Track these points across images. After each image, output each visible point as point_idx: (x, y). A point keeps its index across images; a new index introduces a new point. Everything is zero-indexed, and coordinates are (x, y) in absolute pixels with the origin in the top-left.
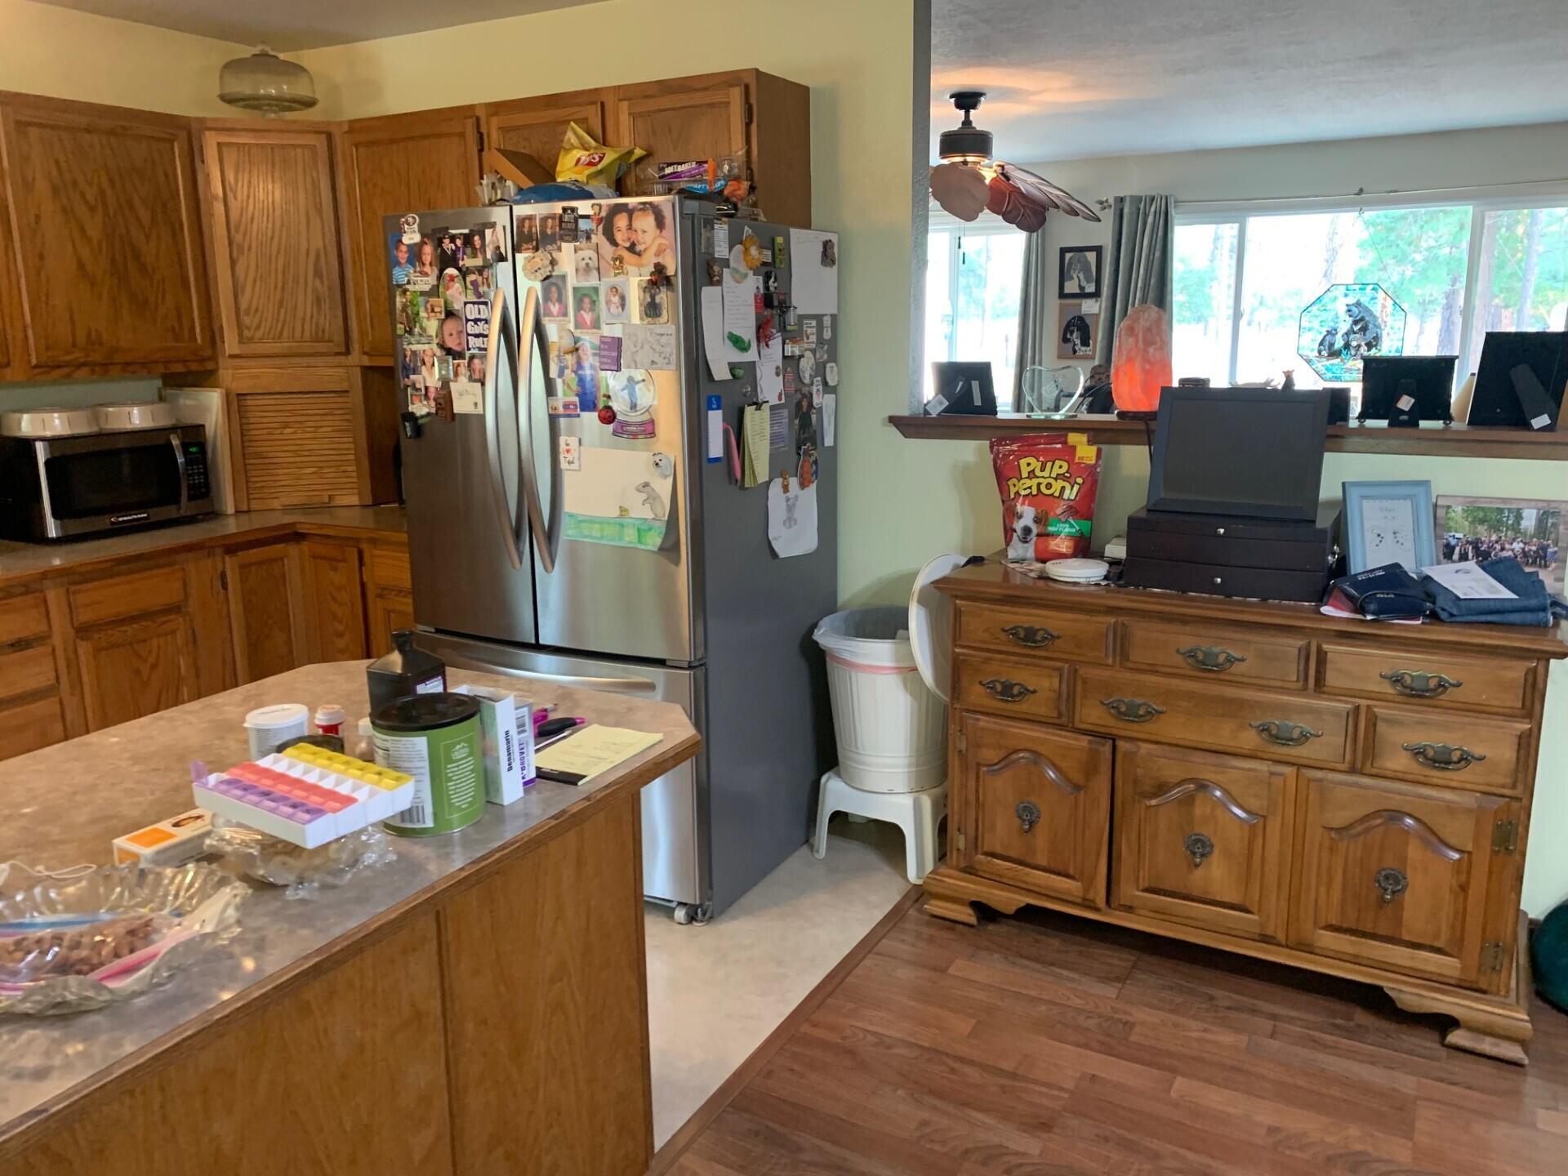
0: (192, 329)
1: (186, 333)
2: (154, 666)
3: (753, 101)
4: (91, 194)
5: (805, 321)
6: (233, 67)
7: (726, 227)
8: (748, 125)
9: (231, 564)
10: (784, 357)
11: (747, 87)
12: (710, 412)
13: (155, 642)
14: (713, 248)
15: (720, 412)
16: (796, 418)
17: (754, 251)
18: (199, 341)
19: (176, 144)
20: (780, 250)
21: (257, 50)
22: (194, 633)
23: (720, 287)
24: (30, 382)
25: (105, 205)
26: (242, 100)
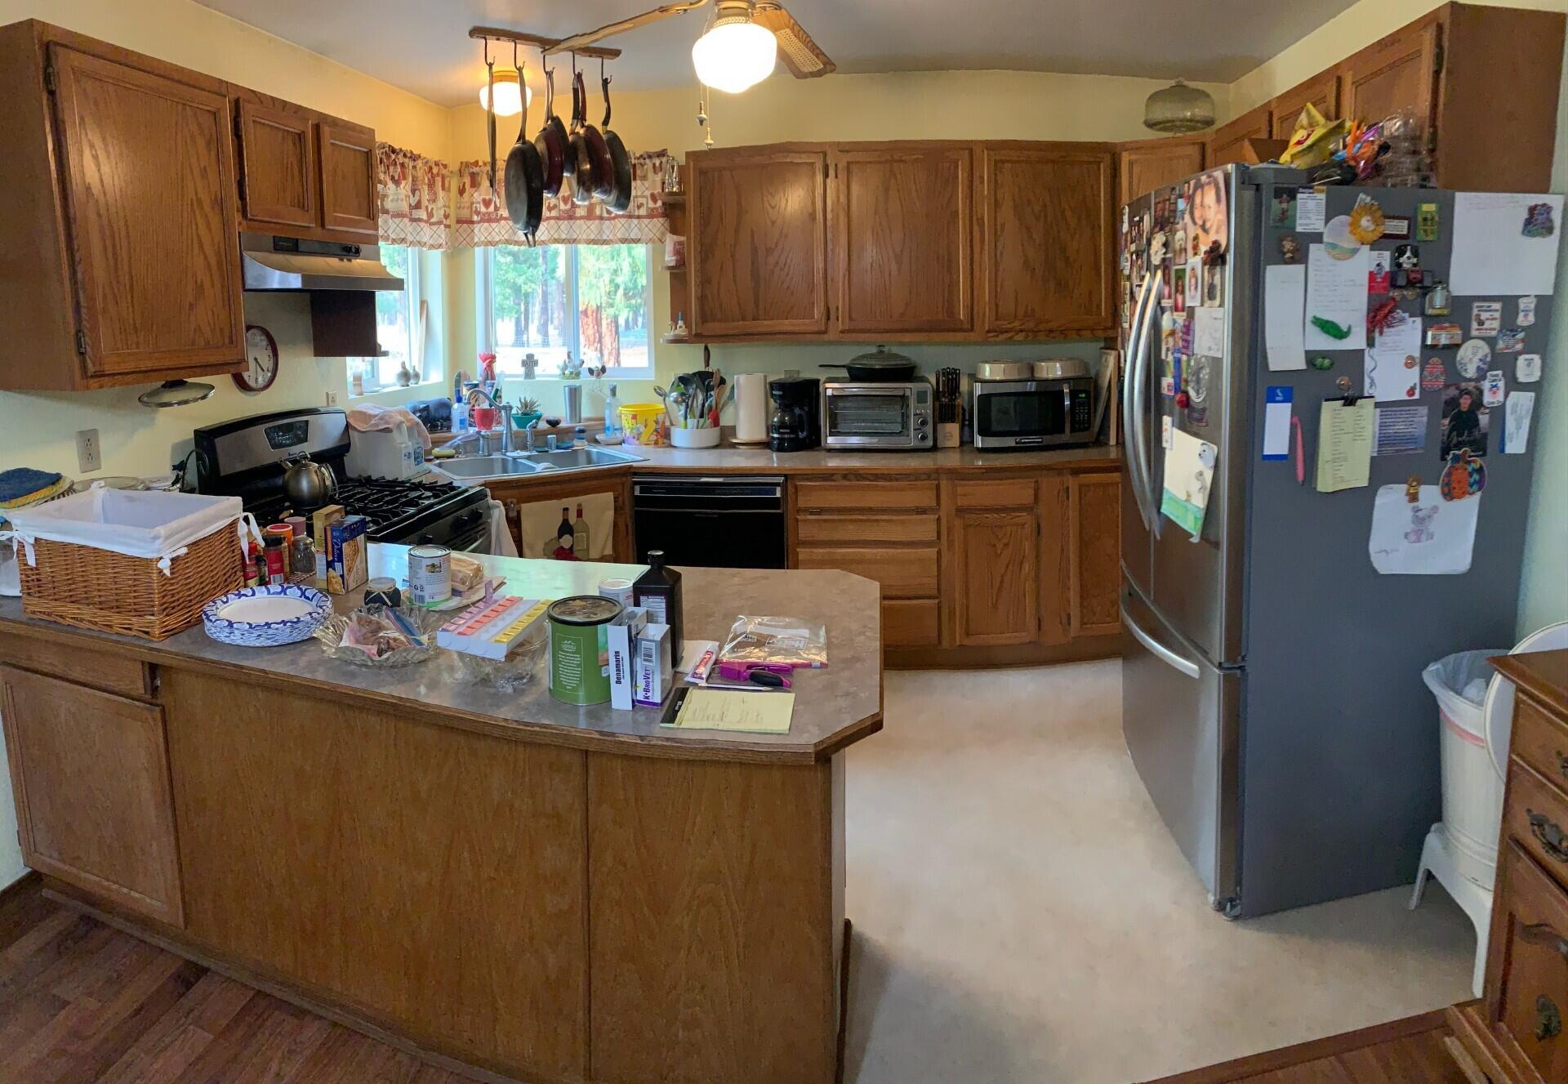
0: (1099, 306)
1: (1094, 309)
2: (1006, 545)
3: (1446, 44)
4: (1037, 208)
5: (1476, 304)
6: (1155, 97)
7: (1323, 196)
8: (1437, 73)
9: (1072, 482)
10: (1424, 346)
11: (1440, 27)
12: (1270, 406)
13: (1008, 528)
14: (1295, 221)
15: (1287, 407)
16: (1444, 417)
17: (1365, 222)
18: (1103, 314)
19: (1102, 165)
20: (1425, 219)
21: (1173, 83)
22: (1039, 526)
23: (1300, 268)
24: (985, 342)
25: (1046, 217)
26: (1159, 123)
